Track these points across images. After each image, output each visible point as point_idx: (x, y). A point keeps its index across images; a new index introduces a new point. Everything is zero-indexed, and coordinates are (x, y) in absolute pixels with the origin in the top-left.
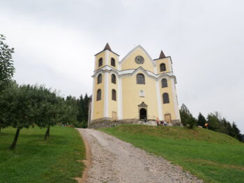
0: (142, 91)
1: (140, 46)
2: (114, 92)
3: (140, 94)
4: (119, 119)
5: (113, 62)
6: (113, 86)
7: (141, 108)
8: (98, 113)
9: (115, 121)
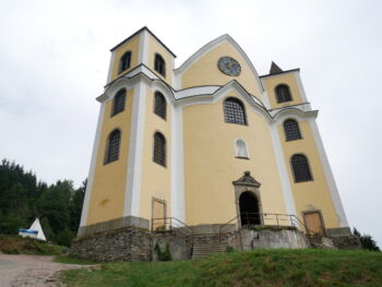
0: (240, 143)
1: (228, 38)
2: (160, 139)
3: (237, 151)
4: (176, 224)
5: (160, 64)
6: (158, 124)
7: (242, 189)
8: (104, 202)
9: (162, 232)
